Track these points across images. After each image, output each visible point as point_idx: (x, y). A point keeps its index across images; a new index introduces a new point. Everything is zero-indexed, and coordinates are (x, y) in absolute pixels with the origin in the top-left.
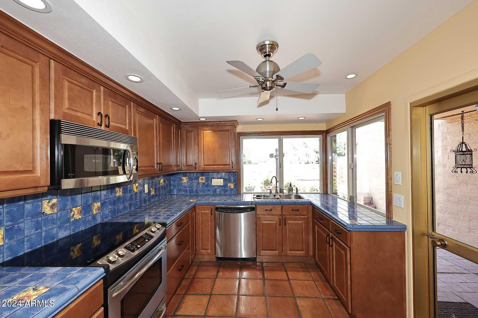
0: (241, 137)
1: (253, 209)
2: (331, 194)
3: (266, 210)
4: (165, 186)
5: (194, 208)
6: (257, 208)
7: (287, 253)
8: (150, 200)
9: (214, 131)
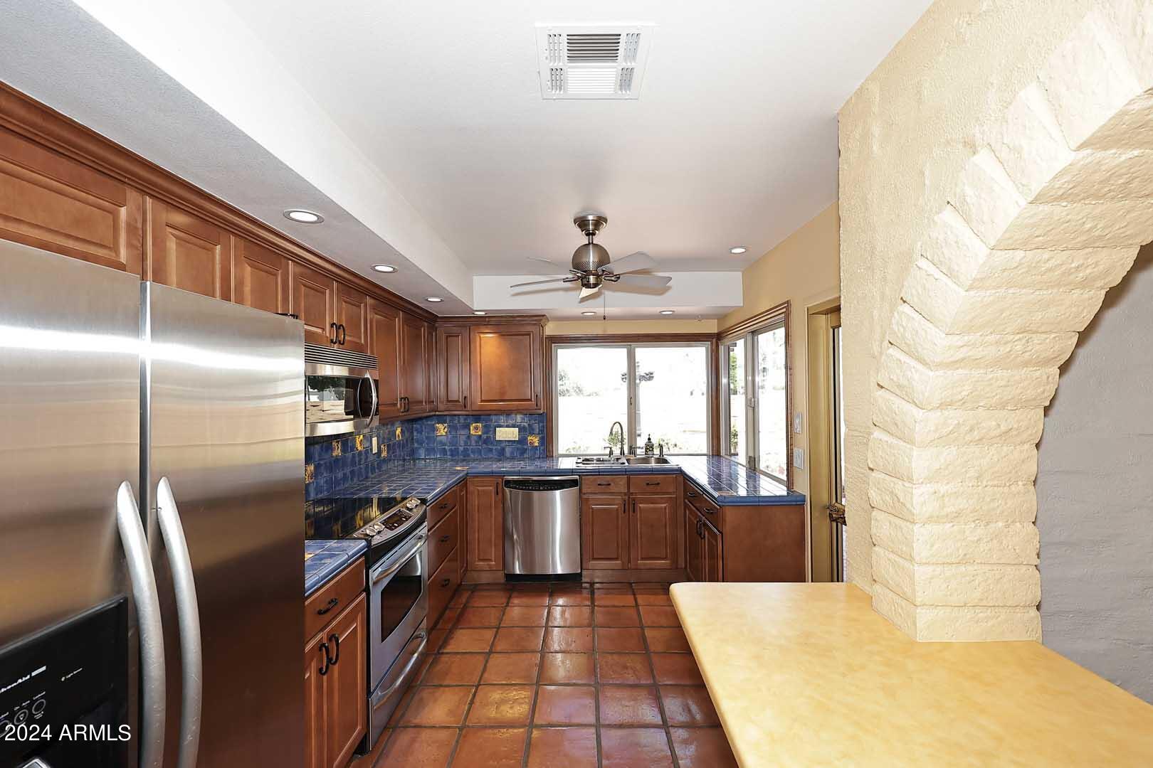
0: (553, 345)
1: (574, 483)
2: (727, 457)
3: (599, 485)
4: (403, 443)
5: (464, 482)
6: (583, 482)
7: (637, 565)
8: (381, 467)
9: (502, 335)
